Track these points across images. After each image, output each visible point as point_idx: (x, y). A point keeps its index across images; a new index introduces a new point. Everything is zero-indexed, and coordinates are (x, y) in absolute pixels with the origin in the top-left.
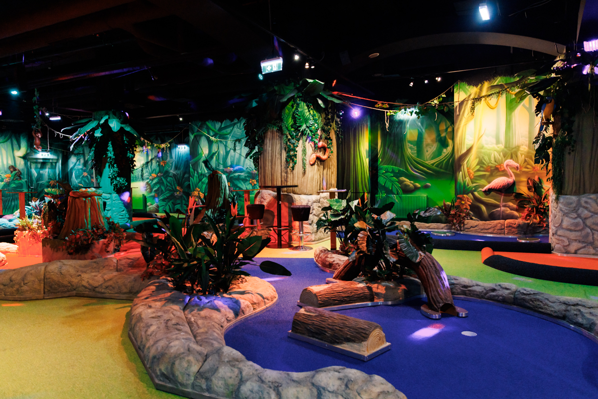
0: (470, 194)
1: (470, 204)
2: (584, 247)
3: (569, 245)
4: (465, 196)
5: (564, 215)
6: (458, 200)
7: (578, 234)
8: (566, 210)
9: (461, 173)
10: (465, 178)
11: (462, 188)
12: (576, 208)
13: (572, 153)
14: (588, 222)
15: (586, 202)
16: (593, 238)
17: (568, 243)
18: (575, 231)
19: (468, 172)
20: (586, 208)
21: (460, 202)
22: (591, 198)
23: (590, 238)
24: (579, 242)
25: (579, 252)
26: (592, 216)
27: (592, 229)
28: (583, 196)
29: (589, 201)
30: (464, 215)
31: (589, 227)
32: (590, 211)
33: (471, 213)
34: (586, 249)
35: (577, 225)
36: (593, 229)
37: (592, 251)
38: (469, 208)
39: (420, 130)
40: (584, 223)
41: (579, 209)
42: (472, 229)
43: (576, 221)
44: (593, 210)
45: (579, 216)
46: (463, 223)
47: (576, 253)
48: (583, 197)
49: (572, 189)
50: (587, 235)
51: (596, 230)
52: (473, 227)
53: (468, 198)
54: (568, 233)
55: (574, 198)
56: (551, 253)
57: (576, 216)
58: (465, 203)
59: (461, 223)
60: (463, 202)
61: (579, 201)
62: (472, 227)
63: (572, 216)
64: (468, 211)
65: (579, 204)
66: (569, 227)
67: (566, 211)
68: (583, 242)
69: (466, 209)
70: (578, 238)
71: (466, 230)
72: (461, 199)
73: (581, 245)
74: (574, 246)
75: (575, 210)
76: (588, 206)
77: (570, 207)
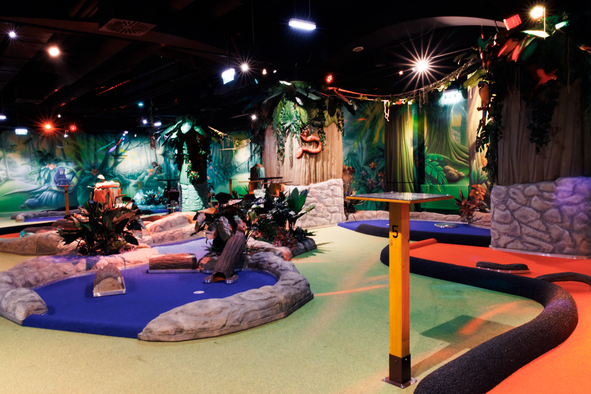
0: (484, 184)
1: (484, 194)
2: (513, 241)
3: (499, 238)
4: (479, 185)
5: (495, 206)
6: (473, 191)
7: (507, 227)
8: (496, 201)
9: (475, 161)
10: (479, 167)
11: (476, 178)
12: (505, 199)
14: (517, 214)
15: (514, 193)
16: (521, 231)
17: (498, 237)
18: (505, 224)
19: (482, 160)
20: (514, 199)
21: (474, 193)
22: (518, 189)
23: (518, 231)
24: (508, 235)
25: (508, 246)
26: (519, 208)
27: (519, 222)
28: (511, 186)
29: (517, 191)
30: (474, 206)
31: (517, 220)
32: (517, 203)
33: (485, 204)
34: (515, 243)
35: (505, 217)
36: (521, 222)
37: (520, 246)
38: (483, 199)
39: (463, 114)
40: (512, 215)
41: (507, 200)
42: (478, 221)
43: (505, 213)
44: (520, 201)
45: (507, 208)
46: (472, 215)
47: (505, 247)
48: (512, 187)
49: (503, 179)
50: (515, 229)
51: (523, 223)
53: (481, 188)
54: (498, 226)
55: (503, 188)
56: (488, 247)
57: (505, 207)
58: (480, 193)
59: (470, 214)
60: (477, 193)
61: (508, 191)
62: (477, 219)
63: (501, 208)
64: (481, 202)
65: (508, 195)
66: (499, 220)
67: (496, 203)
68: (511, 236)
69: (480, 200)
70: (507, 231)
71: (474, 222)
72: (476, 189)
73: (509, 239)
74: (504, 240)
75: (504, 202)
76: (516, 197)
77: (499, 199)
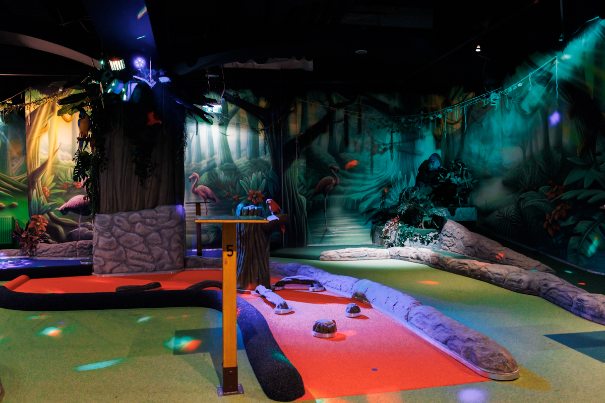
0: (46, 214)
1: (46, 225)
2: (118, 266)
3: (105, 265)
4: (40, 216)
5: (99, 234)
6: (33, 222)
7: (112, 253)
8: (101, 229)
9: (35, 190)
10: (40, 196)
11: (37, 208)
12: (110, 227)
13: (105, 171)
14: (121, 240)
15: (118, 221)
16: (126, 255)
17: (103, 263)
18: (110, 250)
19: (43, 190)
20: (119, 226)
21: (35, 224)
22: (123, 217)
23: (124, 256)
24: (114, 261)
25: (114, 271)
26: (124, 234)
27: (125, 247)
28: (116, 214)
29: (122, 219)
30: (37, 238)
31: (122, 245)
32: (122, 229)
33: (48, 235)
34: (120, 267)
35: (111, 243)
36: (126, 247)
37: (125, 269)
38: (45, 229)
40: (117, 241)
41: (112, 228)
42: (44, 253)
43: (110, 240)
44: (125, 228)
45: (113, 235)
46: (35, 247)
47: (111, 272)
48: (116, 216)
49: (106, 207)
50: (121, 252)
51: (128, 248)
52: (45, 251)
53: (43, 219)
54: (103, 252)
55: (108, 217)
56: (91, 275)
57: (110, 235)
58: (41, 224)
59: (33, 247)
60: (38, 224)
61: (112, 219)
62: (43, 251)
63: (106, 235)
64: (43, 233)
65: (112, 222)
66: (104, 247)
67: (101, 231)
68: (119, 261)
69: (42, 231)
70: (112, 257)
71: (39, 255)
72: (36, 220)
73: (115, 264)
74: (110, 265)
75: (109, 229)
76: (121, 224)
77: (104, 226)
